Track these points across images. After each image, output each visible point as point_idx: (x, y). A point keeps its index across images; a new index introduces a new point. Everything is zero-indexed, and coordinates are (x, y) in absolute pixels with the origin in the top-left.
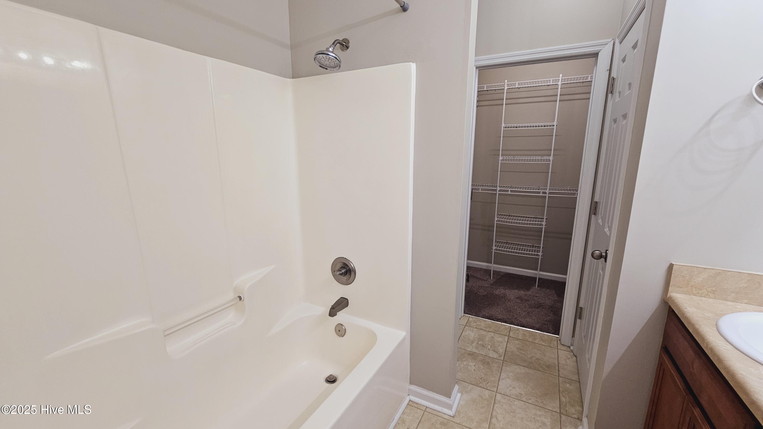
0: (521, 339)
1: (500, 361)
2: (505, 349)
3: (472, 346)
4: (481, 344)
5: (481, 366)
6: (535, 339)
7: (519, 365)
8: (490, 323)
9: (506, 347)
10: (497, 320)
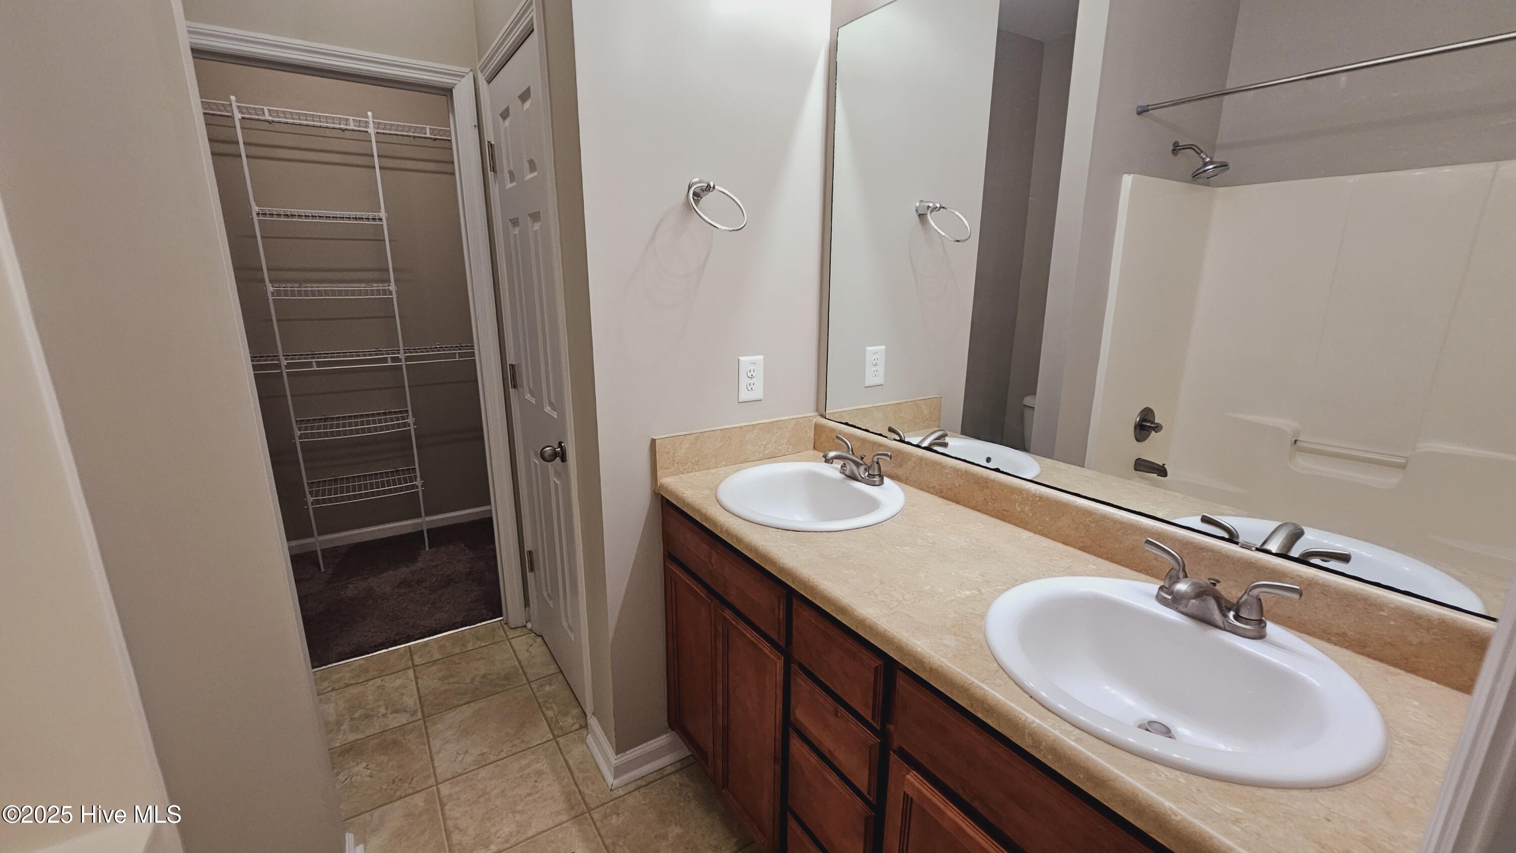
0: (441, 657)
1: (416, 724)
2: (417, 696)
3: (342, 732)
4: (360, 716)
5: (383, 757)
6: (464, 645)
7: (458, 706)
8: (362, 662)
9: (418, 689)
10: (376, 649)
